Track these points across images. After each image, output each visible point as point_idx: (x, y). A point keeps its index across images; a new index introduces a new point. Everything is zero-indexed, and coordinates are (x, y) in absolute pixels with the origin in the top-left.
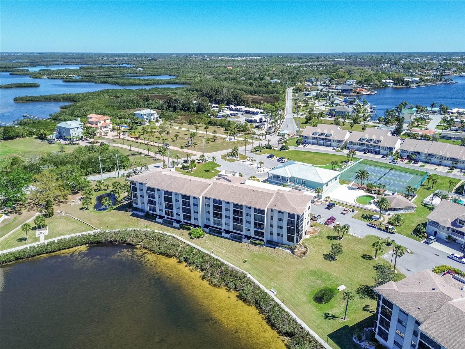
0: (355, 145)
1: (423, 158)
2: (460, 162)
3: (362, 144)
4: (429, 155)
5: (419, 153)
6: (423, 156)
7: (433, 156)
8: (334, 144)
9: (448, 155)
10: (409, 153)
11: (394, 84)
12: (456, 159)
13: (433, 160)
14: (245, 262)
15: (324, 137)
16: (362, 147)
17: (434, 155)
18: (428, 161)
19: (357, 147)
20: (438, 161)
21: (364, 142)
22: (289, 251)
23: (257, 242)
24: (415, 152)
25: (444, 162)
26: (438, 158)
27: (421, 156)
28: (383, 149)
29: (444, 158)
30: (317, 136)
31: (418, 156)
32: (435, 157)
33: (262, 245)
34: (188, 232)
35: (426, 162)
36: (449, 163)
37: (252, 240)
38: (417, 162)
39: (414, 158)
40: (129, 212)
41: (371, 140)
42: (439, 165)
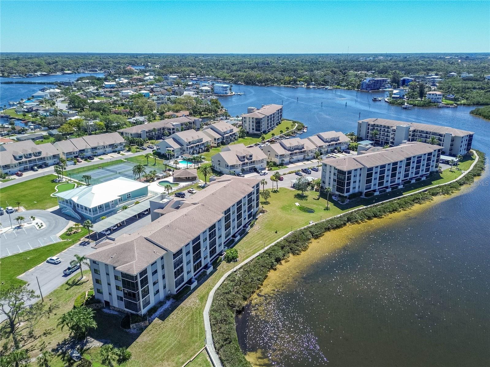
0: (15, 166)
1: (89, 154)
2: (118, 145)
3: (20, 163)
4: (92, 148)
5: (84, 150)
6: (89, 152)
7: (95, 148)
9: (108, 143)
10: (77, 153)
13: (99, 152)
16: (22, 167)
18: (94, 154)
19: (18, 168)
20: (101, 151)
21: (24, 160)
22: (260, 214)
23: (252, 222)
24: (80, 151)
25: (108, 150)
26: (101, 148)
27: (87, 152)
28: (50, 159)
29: (106, 147)
32: (99, 149)
33: (254, 223)
34: (224, 263)
35: (95, 156)
36: (110, 149)
37: (249, 225)
38: (90, 158)
39: (81, 157)
40: (150, 324)
41: (30, 154)
42: (104, 154)
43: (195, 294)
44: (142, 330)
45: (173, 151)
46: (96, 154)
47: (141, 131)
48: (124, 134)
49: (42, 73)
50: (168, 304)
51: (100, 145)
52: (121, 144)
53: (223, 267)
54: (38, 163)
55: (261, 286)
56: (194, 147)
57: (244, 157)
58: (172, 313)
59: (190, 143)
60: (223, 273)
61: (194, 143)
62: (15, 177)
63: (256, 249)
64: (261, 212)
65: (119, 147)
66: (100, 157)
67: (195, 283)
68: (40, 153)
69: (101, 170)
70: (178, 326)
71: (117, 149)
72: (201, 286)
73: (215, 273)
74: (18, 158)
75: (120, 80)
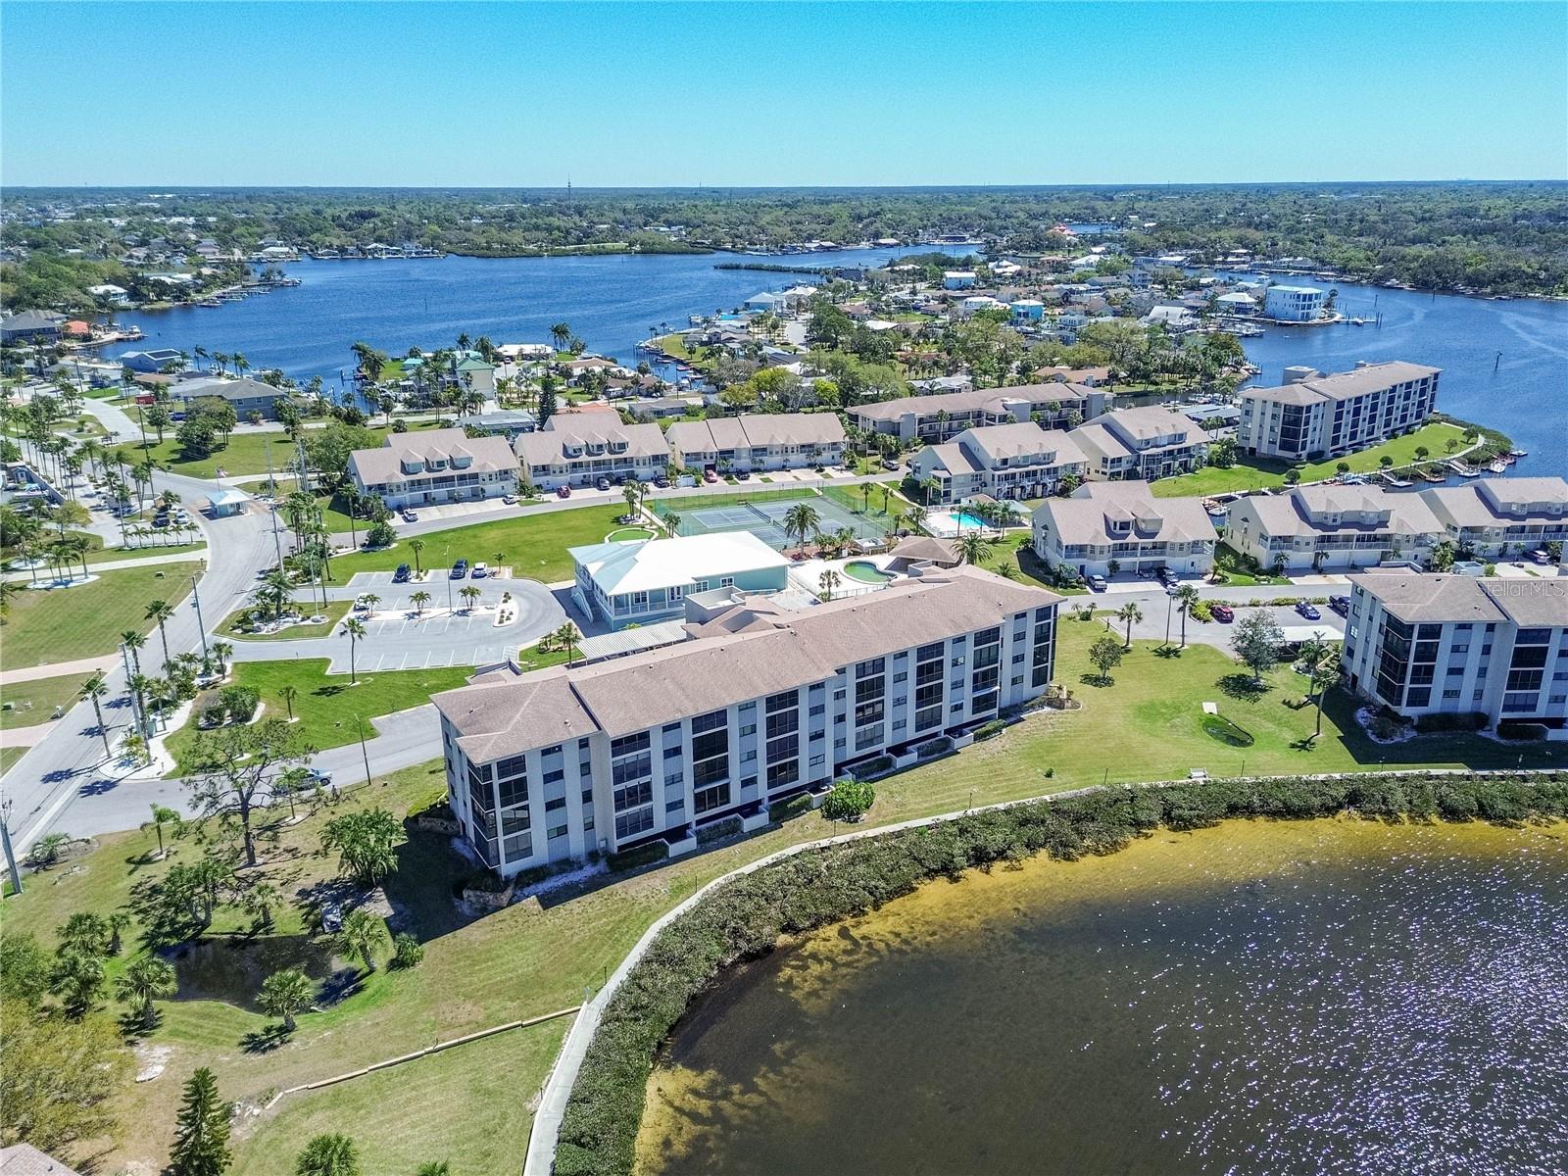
0: (561, 472)
1: (744, 462)
2: (825, 449)
3: (574, 465)
4: (754, 450)
5: (732, 452)
6: (744, 458)
7: (762, 450)
8: (491, 487)
9: (797, 441)
10: (711, 458)
11: (134, 294)
12: (811, 446)
13: (769, 460)
14: (1049, 775)
15: (448, 472)
16: (579, 475)
17: (765, 449)
18: (757, 466)
19: (566, 478)
20: (777, 460)
21: (584, 458)
22: (1047, 709)
23: (989, 726)
24: (722, 452)
25: (794, 458)
26: (777, 453)
27: (739, 458)
28: (644, 464)
29: (790, 450)
30: (424, 475)
31: (732, 461)
32: (771, 453)
33: (998, 730)
34: (814, 817)
35: (754, 471)
36: (802, 458)
37: (972, 731)
38: (742, 474)
39: (723, 468)
40: (510, 904)
41: (600, 447)
42: (783, 468)
43: (673, 871)
44: (484, 911)
45: (947, 480)
46: (762, 466)
47: (902, 416)
48: (860, 419)
49: (823, 243)
50: (589, 871)
51: (775, 443)
52: (834, 446)
53: (802, 826)
54: (614, 471)
55: (871, 913)
56: (1018, 476)
57: (1125, 526)
58: (579, 899)
59: (1005, 462)
60: (793, 841)
61: (1021, 463)
62: (553, 497)
63: (942, 805)
64: (1050, 704)
65: (826, 456)
66: (767, 475)
67: (691, 843)
68: (623, 446)
69: (743, 509)
70: (568, 933)
71: (819, 460)
72: (703, 857)
73: (768, 836)
74: (571, 451)
75: (998, 267)
